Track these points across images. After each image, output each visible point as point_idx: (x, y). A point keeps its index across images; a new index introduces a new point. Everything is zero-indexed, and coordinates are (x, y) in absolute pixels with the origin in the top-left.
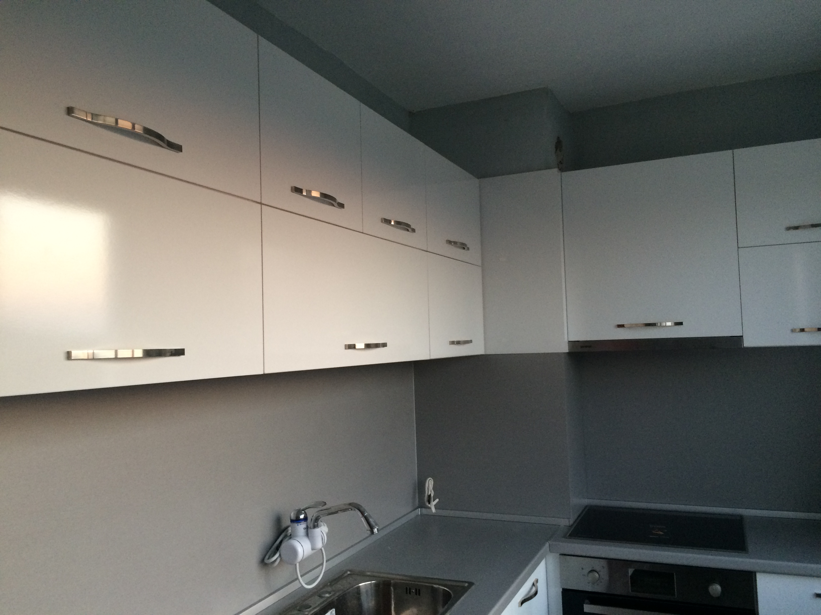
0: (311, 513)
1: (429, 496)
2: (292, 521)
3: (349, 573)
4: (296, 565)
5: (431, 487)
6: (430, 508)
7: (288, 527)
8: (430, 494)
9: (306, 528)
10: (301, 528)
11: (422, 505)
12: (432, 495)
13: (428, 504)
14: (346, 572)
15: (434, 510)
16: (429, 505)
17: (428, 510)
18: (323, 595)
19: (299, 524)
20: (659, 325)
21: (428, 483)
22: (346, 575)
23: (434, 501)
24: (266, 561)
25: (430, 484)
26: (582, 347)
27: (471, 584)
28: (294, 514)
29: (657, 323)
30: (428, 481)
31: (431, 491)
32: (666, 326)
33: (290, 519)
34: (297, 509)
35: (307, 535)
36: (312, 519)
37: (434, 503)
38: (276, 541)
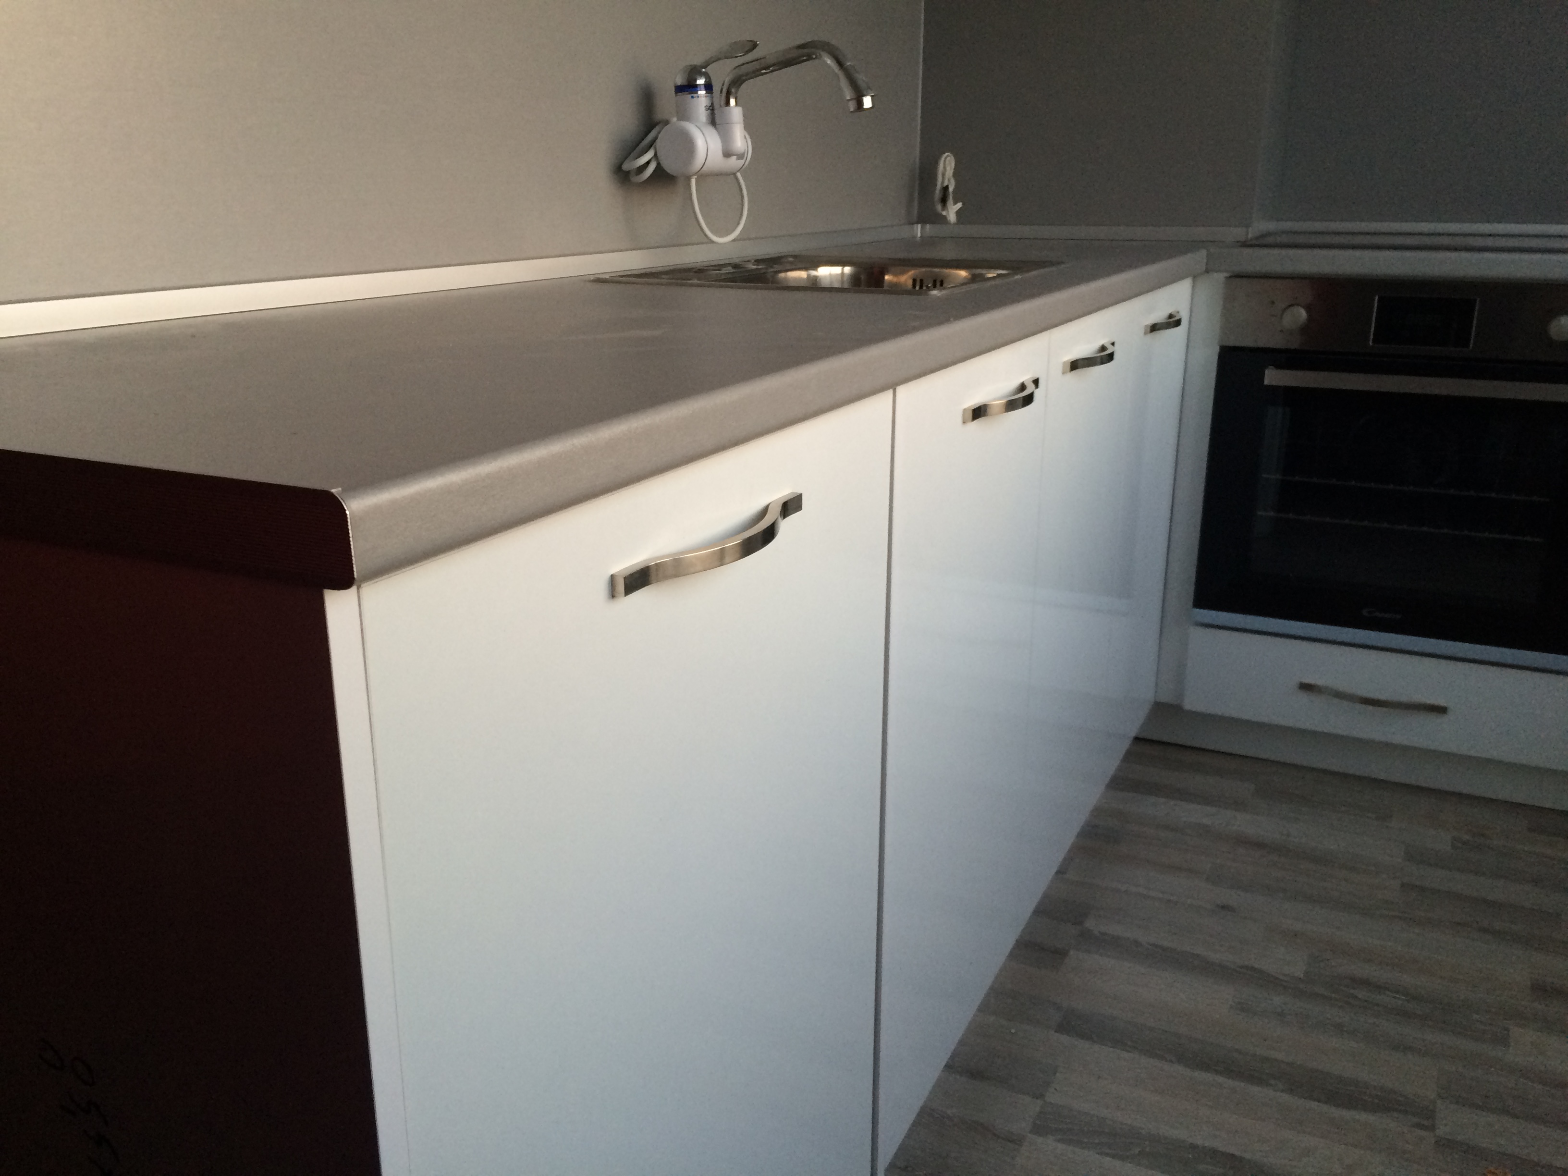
1: (946, 189)
2: (678, 91)
4: (690, 180)
5: (950, 172)
6: (945, 220)
8: (948, 187)
9: (711, 105)
10: (699, 105)
11: (927, 216)
12: (951, 189)
13: (941, 211)
15: (953, 223)
16: (944, 213)
17: (941, 223)
19: (694, 95)
23: (955, 203)
24: (626, 167)
27: (1056, 263)
28: (683, 75)
30: (943, 159)
31: (949, 180)
33: (674, 86)
34: (688, 66)
35: (713, 122)
37: (953, 208)
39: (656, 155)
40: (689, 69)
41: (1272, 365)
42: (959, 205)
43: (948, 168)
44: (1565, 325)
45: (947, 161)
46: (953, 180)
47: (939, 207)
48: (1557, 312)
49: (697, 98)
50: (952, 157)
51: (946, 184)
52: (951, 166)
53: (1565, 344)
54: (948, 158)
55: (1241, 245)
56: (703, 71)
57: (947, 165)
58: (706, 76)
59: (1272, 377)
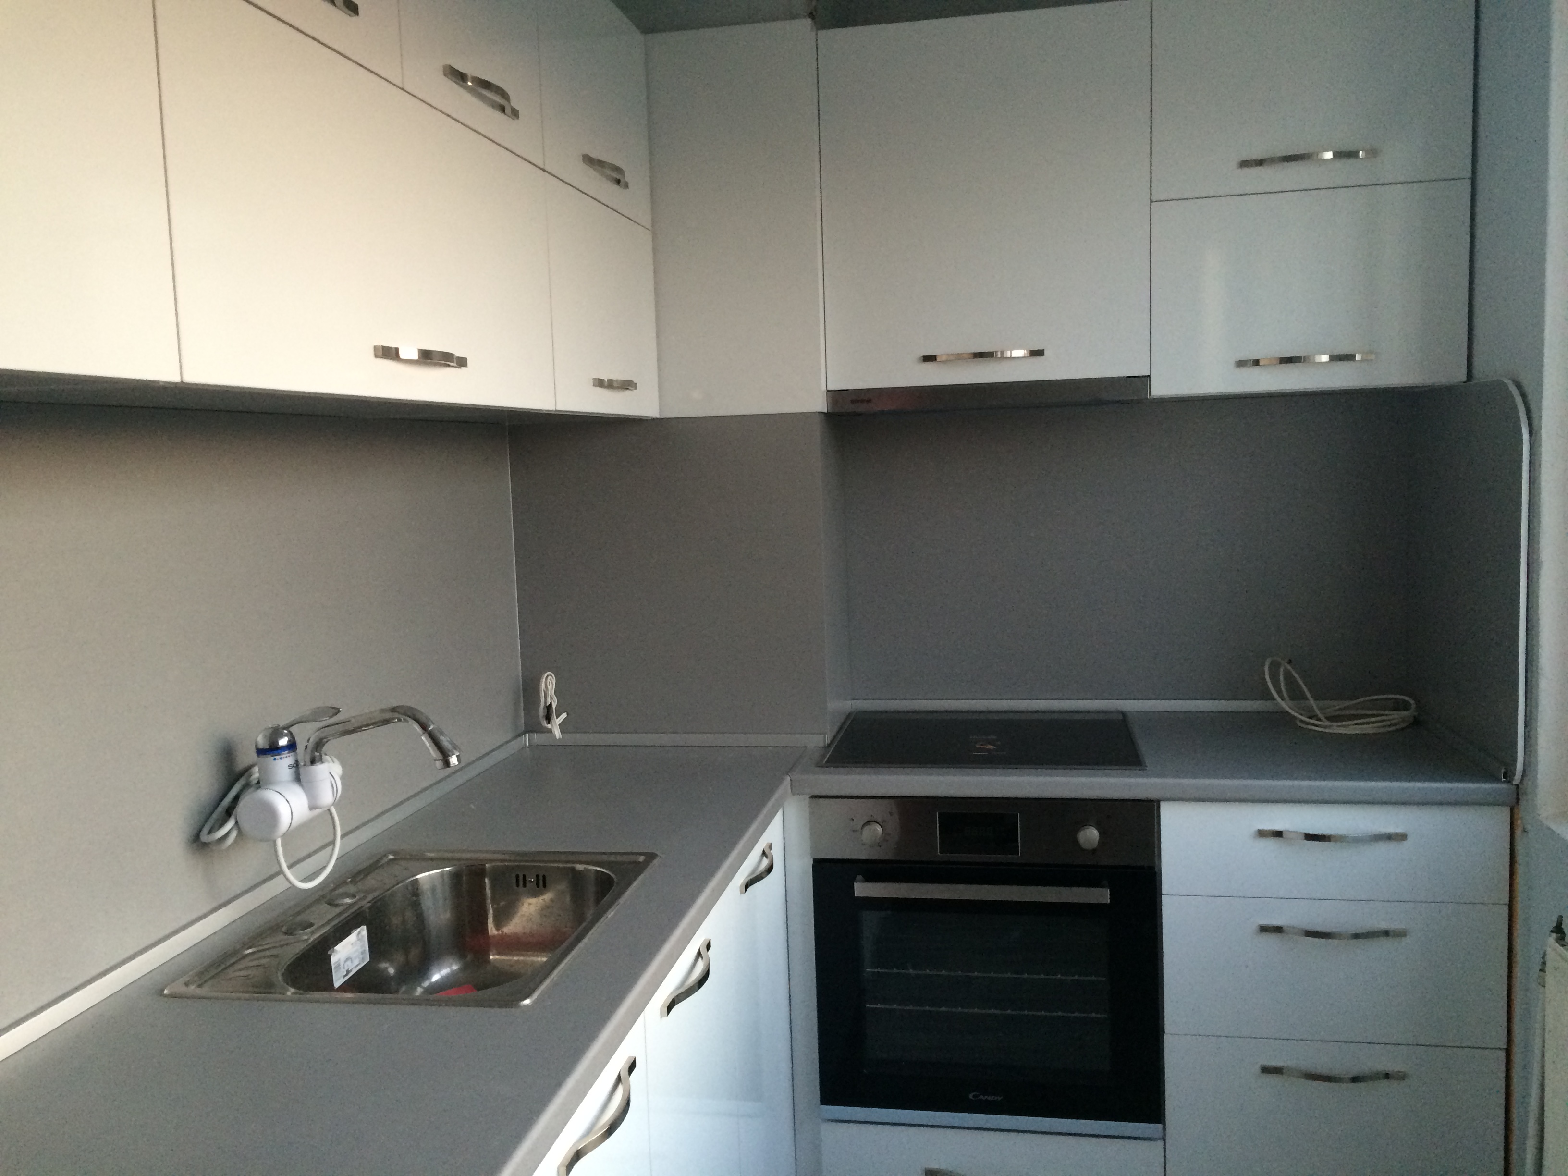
0: (305, 734)
1: (549, 708)
2: (261, 752)
3: (391, 857)
4: (275, 842)
5: (552, 690)
6: (550, 731)
7: (251, 767)
8: (551, 704)
9: (295, 765)
10: (283, 764)
11: (533, 727)
12: (554, 706)
13: (546, 723)
14: (385, 855)
15: (557, 733)
16: (549, 726)
17: (548, 735)
18: (340, 902)
19: (277, 757)
20: (999, 356)
21: (546, 681)
22: (385, 860)
23: (557, 717)
24: (204, 838)
26: (853, 402)
27: (651, 857)
28: (265, 736)
29: (996, 352)
30: (545, 678)
31: (551, 698)
32: (1012, 358)
33: (256, 746)
34: (270, 726)
35: (298, 779)
36: (306, 746)
37: (557, 721)
38: (224, 796)
39: (237, 823)
40: (271, 731)
41: (859, 877)
42: (564, 716)
43: (550, 687)
44: (1090, 835)
45: (548, 680)
46: (555, 698)
47: (544, 723)
48: (1082, 824)
49: (281, 758)
50: (553, 676)
51: (548, 703)
52: (553, 684)
53: (1094, 851)
54: (550, 677)
55: (819, 765)
56: (286, 731)
57: (548, 684)
58: (291, 734)
59: (862, 889)
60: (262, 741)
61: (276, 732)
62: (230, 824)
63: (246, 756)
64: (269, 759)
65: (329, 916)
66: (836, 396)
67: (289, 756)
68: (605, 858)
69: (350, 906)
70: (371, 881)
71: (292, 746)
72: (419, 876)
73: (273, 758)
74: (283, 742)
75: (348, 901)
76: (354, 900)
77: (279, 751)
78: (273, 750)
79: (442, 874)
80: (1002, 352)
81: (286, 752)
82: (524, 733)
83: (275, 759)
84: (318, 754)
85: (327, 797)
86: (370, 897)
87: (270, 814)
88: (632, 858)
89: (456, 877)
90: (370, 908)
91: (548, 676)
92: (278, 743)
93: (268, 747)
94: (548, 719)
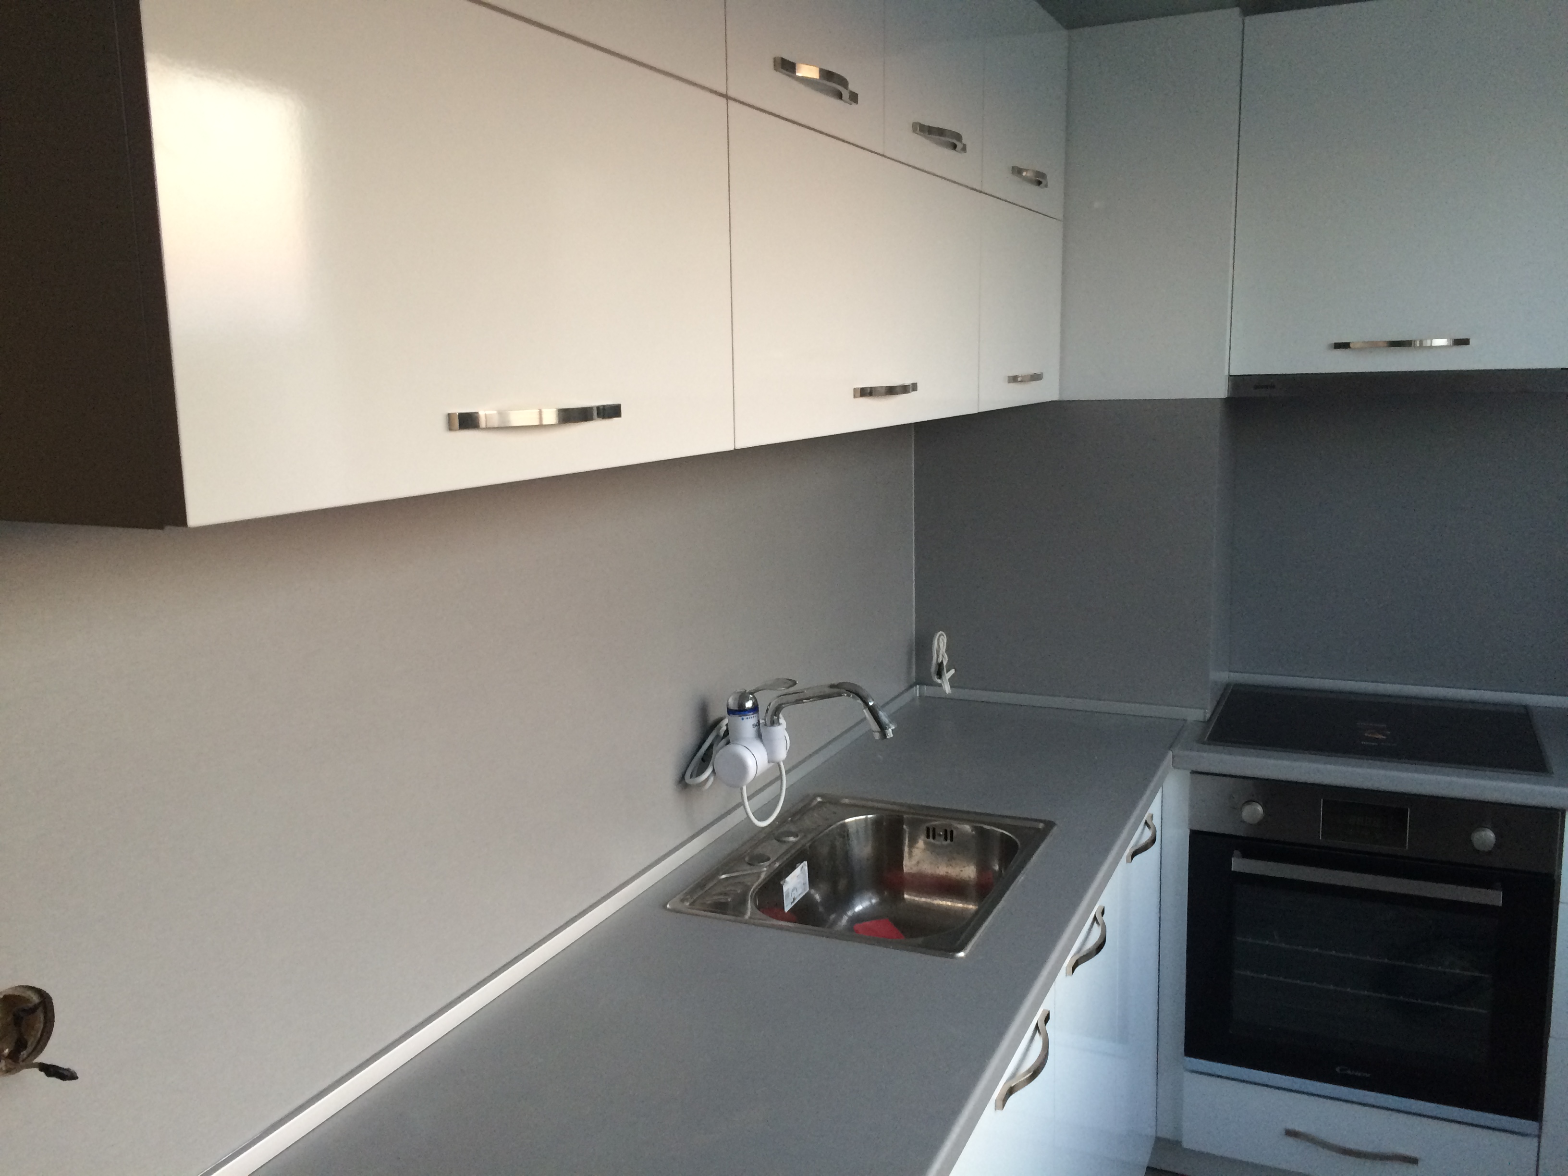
0: (767, 700)
1: (940, 665)
2: (731, 712)
3: (819, 799)
4: (742, 789)
5: (943, 649)
6: (940, 685)
7: (720, 720)
8: (942, 662)
9: (757, 724)
10: (748, 724)
11: (922, 680)
12: (945, 663)
13: (936, 679)
14: (814, 798)
15: (947, 688)
16: (939, 681)
17: (937, 688)
18: (787, 839)
19: (744, 717)
20: (1418, 345)
21: (938, 639)
22: (815, 803)
23: (947, 672)
25: (940, 642)
26: (1256, 387)
27: (1050, 825)
28: (735, 699)
29: (1415, 341)
30: (937, 636)
31: (943, 656)
32: (1431, 347)
33: (728, 708)
34: (738, 691)
35: (759, 736)
36: (768, 710)
37: (948, 675)
38: (701, 745)
39: (714, 770)
40: (740, 694)
41: (1236, 852)
42: (952, 671)
43: (941, 645)
44: (1487, 837)
45: (941, 639)
46: (946, 656)
48: (1480, 825)
49: (747, 718)
50: (945, 636)
51: (940, 661)
52: (944, 643)
53: (1489, 853)
54: (942, 637)
55: (1200, 741)
56: (751, 696)
58: (755, 699)
59: (1238, 864)
60: (732, 703)
61: (743, 697)
62: (709, 772)
63: (717, 711)
64: (737, 719)
65: (781, 851)
66: (1237, 382)
67: (754, 717)
68: (1009, 822)
69: (795, 843)
70: (807, 822)
71: (755, 709)
72: (847, 820)
73: (741, 718)
74: (749, 704)
75: (792, 839)
76: (799, 838)
77: (746, 713)
78: (740, 711)
79: (866, 819)
80: (1421, 342)
81: (752, 713)
82: (915, 684)
83: (743, 719)
84: (777, 717)
85: (782, 754)
86: (810, 837)
87: (741, 766)
88: (1034, 824)
89: (877, 823)
90: (810, 847)
91: (940, 636)
92: (745, 706)
93: (737, 709)
94: (940, 674)
